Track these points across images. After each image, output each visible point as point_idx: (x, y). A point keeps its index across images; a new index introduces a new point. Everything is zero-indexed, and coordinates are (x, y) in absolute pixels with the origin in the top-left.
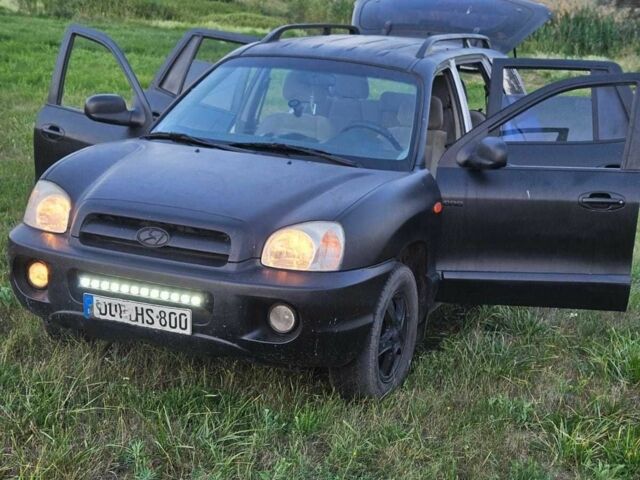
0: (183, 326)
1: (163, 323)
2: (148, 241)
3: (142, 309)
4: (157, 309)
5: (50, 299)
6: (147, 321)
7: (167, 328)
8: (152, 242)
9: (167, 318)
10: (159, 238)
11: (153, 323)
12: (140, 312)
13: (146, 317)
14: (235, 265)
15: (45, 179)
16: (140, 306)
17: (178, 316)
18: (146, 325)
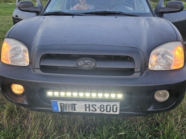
0: (115, 110)
1: (102, 110)
2: (83, 66)
3: (89, 105)
4: (98, 104)
5: (28, 103)
6: (92, 110)
7: (105, 112)
8: (86, 66)
9: (105, 108)
10: (90, 64)
11: (96, 110)
12: (88, 106)
13: (91, 108)
14: (139, 73)
15: (8, 37)
16: (87, 103)
17: (111, 106)
18: (91, 112)
